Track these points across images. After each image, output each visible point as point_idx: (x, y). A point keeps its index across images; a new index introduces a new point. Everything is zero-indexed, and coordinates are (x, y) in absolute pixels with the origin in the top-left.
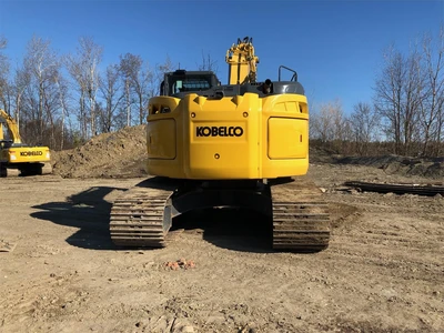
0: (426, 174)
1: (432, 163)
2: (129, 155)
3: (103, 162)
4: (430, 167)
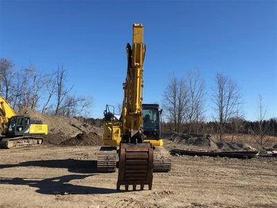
0: (195, 143)
1: (196, 138)
4: (196, 140)
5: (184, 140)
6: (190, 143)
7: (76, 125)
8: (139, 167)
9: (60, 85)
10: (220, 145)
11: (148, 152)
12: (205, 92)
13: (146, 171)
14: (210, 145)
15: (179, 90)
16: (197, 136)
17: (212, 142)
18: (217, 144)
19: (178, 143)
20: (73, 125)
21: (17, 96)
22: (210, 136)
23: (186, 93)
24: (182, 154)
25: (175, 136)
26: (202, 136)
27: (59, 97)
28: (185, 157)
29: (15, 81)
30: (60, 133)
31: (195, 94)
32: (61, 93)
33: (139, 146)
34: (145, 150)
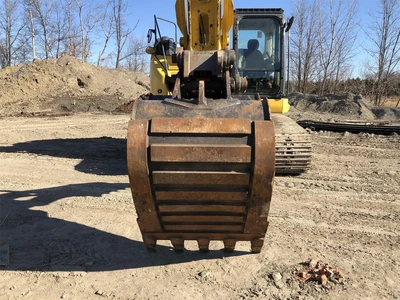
0: (333, 110)
1: (336, 101)
2: (45, 91)
3: (16, 98)
4: (336, 104)
5: (314, 105)
6: (325, 109)
7: (144, 83)
8: (212, 196)
9: (118, 21)
10: (378, 113)
11: (251, 139)
12: (357, 21)
13: (241, 209)
14: (360, 113)
15: (309, 21)
16: (336, 98)
17: (363, 108)
18: (373, 111)
19: (305, 110)
20: (140, 83)
21: (59, 40)
22: (359, 98)
23: (320, 25)
24: (318, 129)
25: (299, 98)
26: (346, 97)
27: (119, 41)
28: (327, 135)
29: (53, 18)
30: (118, 94)
31: (338, 26)
32: (122, 34)
33: (209, 113)
34: (235, 128)
